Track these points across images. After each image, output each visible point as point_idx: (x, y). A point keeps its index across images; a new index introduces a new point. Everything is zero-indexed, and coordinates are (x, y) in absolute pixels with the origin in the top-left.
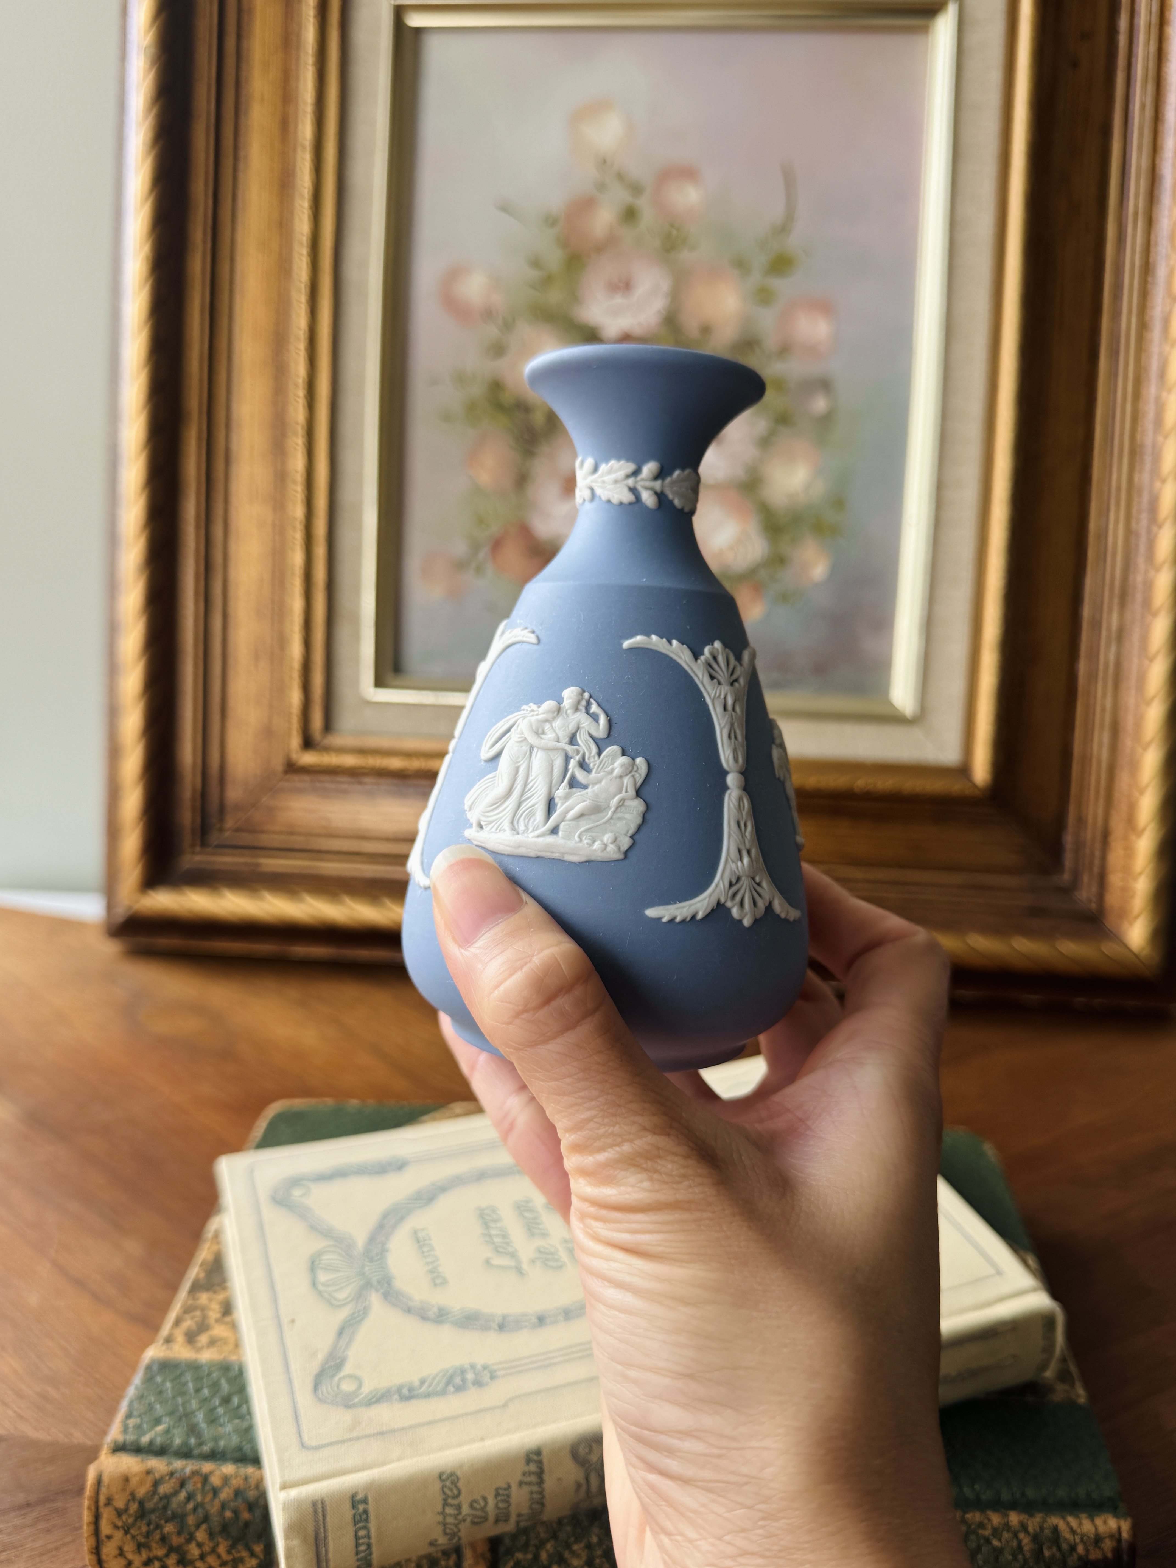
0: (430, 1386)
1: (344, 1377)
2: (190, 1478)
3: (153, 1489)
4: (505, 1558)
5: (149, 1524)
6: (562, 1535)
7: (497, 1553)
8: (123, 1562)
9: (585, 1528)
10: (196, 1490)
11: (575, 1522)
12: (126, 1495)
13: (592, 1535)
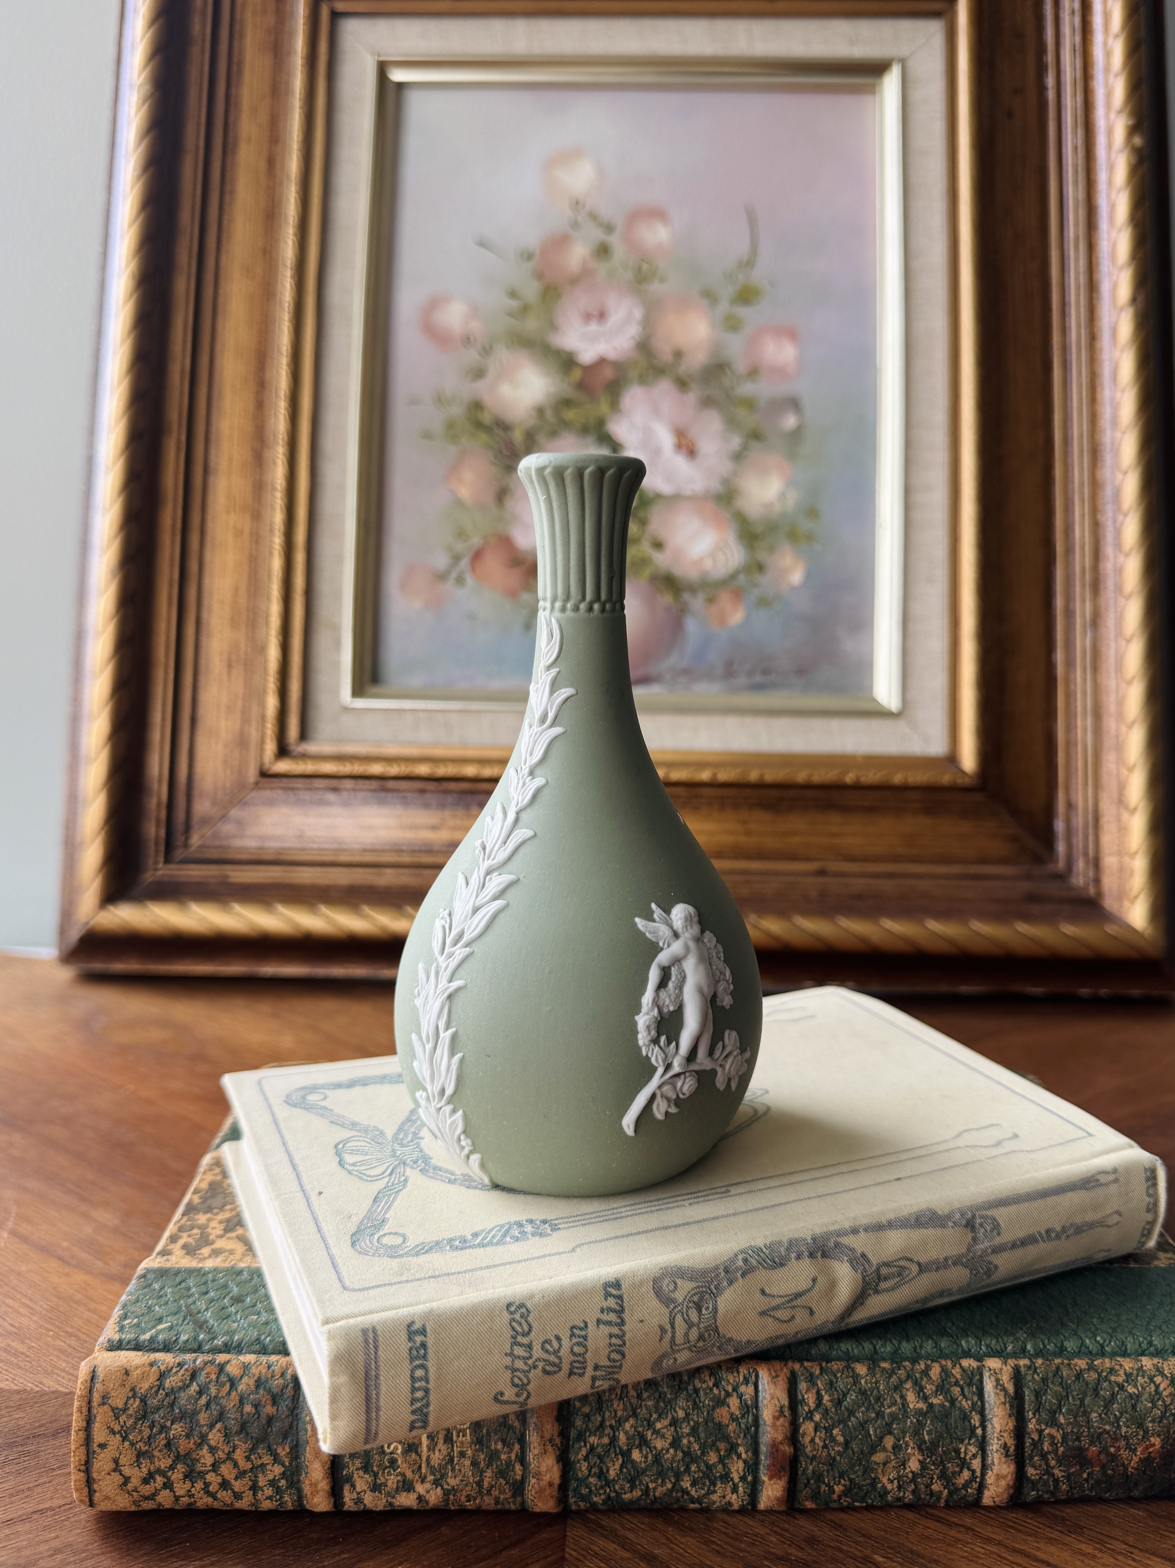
0: (483, 1239)
1: (384, 1235)
2: (202, 1369)
3: (158, 1383)
4: (577, 1446)
5: (152, 1427)
6: (643, 1412)
7: (568, 1439)
8: (117, 1478)
9: (669, 1402)
10: (210, 1382)
11: (657, 1395)
12: (126, 1392)
13: (678, 1410)
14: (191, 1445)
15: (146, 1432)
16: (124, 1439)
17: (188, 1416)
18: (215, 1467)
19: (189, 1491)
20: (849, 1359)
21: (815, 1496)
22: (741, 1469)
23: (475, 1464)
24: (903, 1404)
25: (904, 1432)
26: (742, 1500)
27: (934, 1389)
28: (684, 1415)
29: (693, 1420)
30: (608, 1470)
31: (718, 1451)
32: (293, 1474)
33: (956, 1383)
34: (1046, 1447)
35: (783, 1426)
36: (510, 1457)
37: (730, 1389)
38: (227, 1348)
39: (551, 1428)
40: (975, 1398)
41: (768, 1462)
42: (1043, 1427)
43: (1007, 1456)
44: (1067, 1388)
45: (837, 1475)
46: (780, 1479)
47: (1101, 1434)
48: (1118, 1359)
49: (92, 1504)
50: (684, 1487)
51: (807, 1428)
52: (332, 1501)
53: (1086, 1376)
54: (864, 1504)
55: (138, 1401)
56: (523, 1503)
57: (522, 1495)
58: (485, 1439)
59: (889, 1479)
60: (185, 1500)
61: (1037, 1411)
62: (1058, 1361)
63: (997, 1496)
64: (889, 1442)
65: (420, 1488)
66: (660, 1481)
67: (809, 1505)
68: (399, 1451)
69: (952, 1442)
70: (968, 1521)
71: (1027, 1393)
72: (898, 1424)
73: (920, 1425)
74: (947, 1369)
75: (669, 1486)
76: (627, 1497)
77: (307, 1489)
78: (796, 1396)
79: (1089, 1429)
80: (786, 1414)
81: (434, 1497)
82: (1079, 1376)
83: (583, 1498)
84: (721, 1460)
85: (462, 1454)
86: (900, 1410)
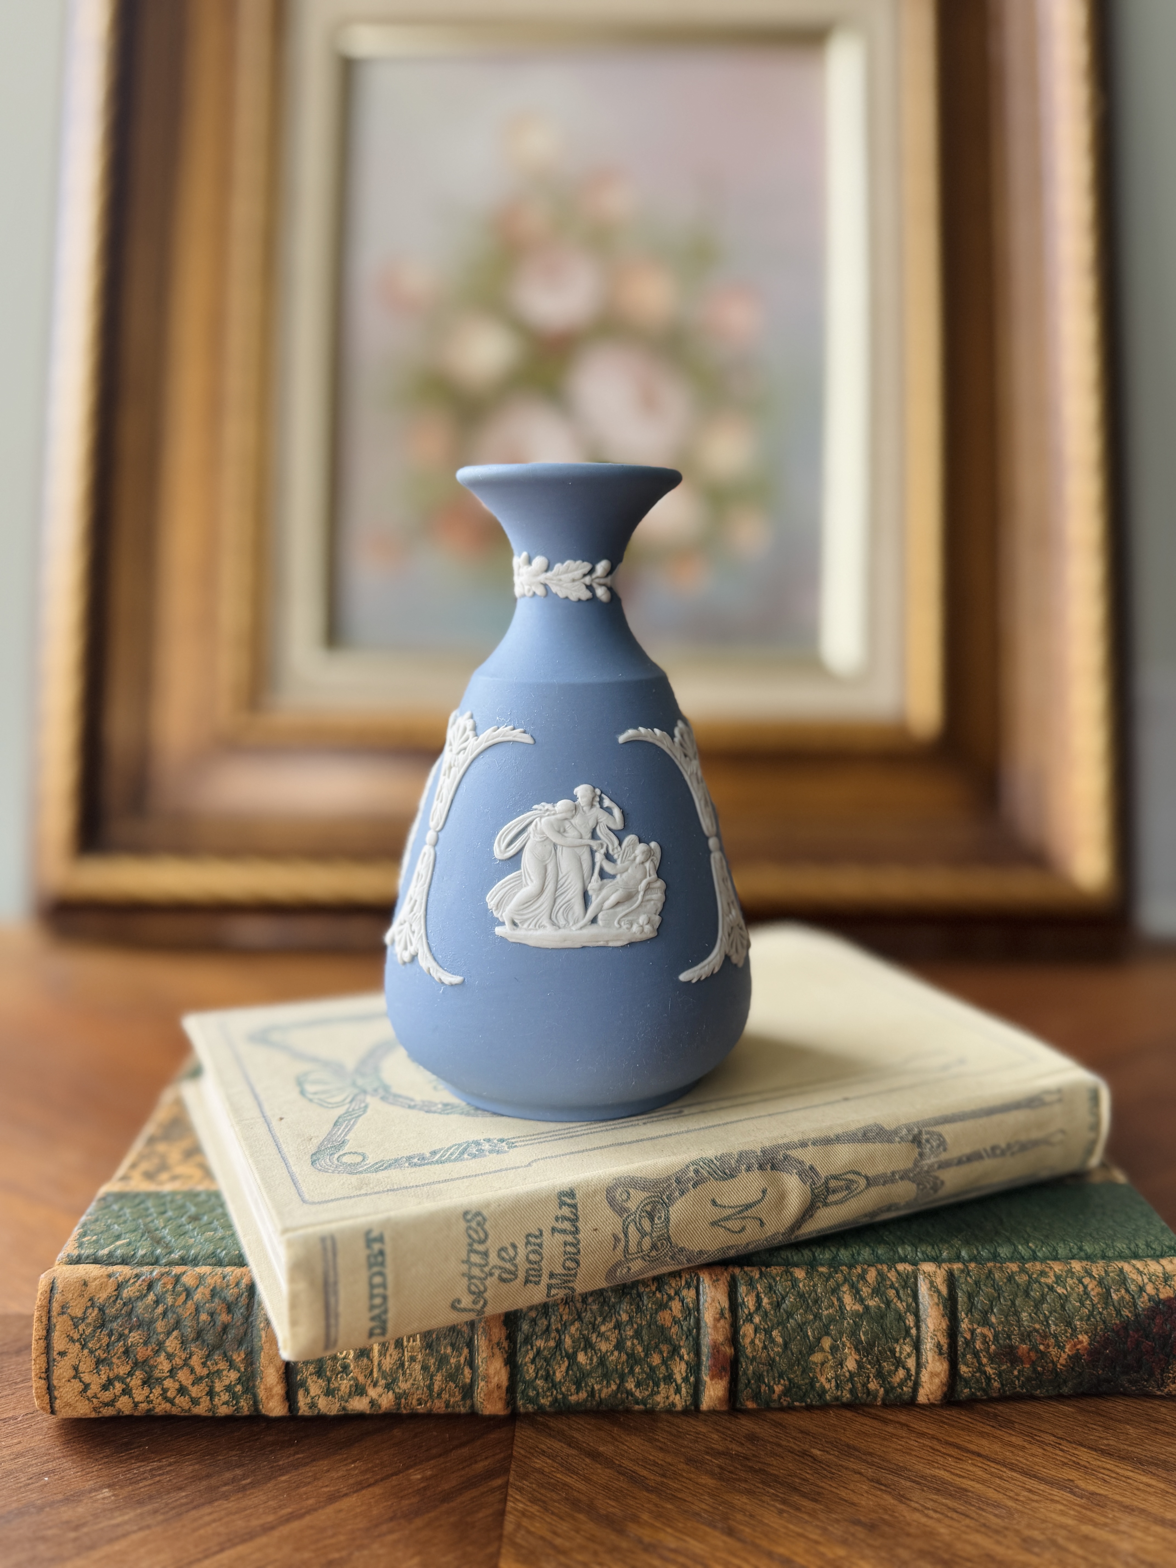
0: (441, 1157)
1: (344, 1154)
2: (159, 1280)
3: (116, 1293)
4: (523, 1349)
5: (110, 1335)
6: (587, 1316)
7: (515, 1343)
8: (78, 1386)
9: (614, 1306)
10: (166, 1292)
11: (602, 1300)
12: (84, 1302)
13: (621, 1312)
14: (149, 1352)
15: (105, 1340)
16: (84, 1347)
17: (146, 1325)
18: (172, 1373)
19: (148, 1397)
20: (789, 1264)
21: (756, 1396)
22: (683, 1370)
23: (425, 1368)
24: (840, 1307)
25: (841, 1333)
26: (685, 1401)
27: (870, 1291)
28: (628, 1319)
29: (636, 1323)
30: (554, 1373)
31: (661, 1352)
32: (248, 1380)
33: (892, 1286)
34: (978, 1345)
35: (724, 1327)
36: (459, 1361)
37: (672, 1292)
38: (183, 1261)
39: (499, 1333)
40: (910, 1300)
41: (709, 1363)
42: (975, 1326)
43: (940, 1354)
44: (998, 1290)
45: (776, 1375)
46: (721, 1379)
47: (1031, 1332)
48: (1048, 1262)
49: (53, 1412)
50: (629, 1388)
51: (747, 1330)
52: (287, 1405)
53: (1016, 1278)
54: (804, 1404)
55: (96, 1311)
56: (472, 1406)
57: (472, 1397)
58: (434, 1344)
59: (827, 1378)
60: (144, 1406)
61: (969, 1311)
62: (990, 1264)
63: (932, 1394)
64: (827, 1343)
65: (373, 1393)
66: (605, 1383)
67: (750, 1405)
68: (351, 1356)
69: (887, 1342)
70: (903, 1417)
71: (960, 1294)
72: (835, 1325)
73: (857, 1326)
74: (883, 1273)
75: (614, 1387)
76: (573, 1398)
77: (262, 1394)
78: (736, 1299)
79: (1019, 1328)
80: (727, 1315)
81: (386, 1401)
82: (1010, 1278)
83: (531, 1400)
84: (664, 1362)
85: (413, 1359)
86: (837, 1312)
